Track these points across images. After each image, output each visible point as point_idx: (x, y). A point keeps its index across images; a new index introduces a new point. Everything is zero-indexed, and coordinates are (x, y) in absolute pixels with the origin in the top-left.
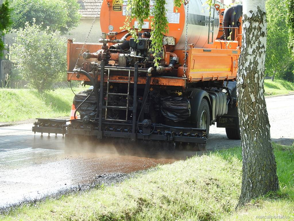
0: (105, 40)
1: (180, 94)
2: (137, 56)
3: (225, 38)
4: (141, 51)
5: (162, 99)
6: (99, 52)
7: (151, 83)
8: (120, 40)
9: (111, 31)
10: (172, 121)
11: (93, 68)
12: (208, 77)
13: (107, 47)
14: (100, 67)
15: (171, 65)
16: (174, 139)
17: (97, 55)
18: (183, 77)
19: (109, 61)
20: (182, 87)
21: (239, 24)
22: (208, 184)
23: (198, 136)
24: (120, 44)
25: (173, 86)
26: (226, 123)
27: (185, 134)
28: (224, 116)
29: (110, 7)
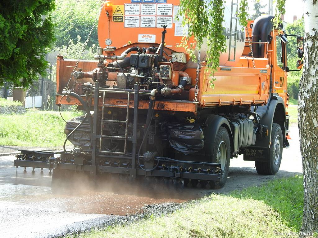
0: (101, 56)
1: (192, 121)
2: (139, 76)
3: (252, 54)
4: (143, 70)
5: (170, 127)
6: (94, 71)
7: (155, 108)
8: (119, 57)
9: (109, 46)
10: (182, 153)
11: (86, 90)
12: (227, 100)
13: (104, 65)
14: (94, 89)
15: (180, 86)
16: (181, 176)
17: (92, 74)
18: (194, 100)
19: (107, 82)
20: (192, 112)
21: (271, 38)
22: (266, 216)
23: (211, 172)
24: (119, 61)
25: (181, 111)
26: (254, 155)
27: (195, 170)
28: (251, 147)
29: (110, 17)
